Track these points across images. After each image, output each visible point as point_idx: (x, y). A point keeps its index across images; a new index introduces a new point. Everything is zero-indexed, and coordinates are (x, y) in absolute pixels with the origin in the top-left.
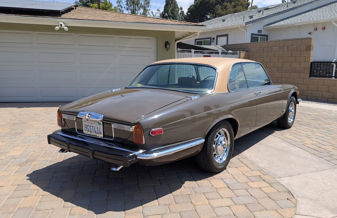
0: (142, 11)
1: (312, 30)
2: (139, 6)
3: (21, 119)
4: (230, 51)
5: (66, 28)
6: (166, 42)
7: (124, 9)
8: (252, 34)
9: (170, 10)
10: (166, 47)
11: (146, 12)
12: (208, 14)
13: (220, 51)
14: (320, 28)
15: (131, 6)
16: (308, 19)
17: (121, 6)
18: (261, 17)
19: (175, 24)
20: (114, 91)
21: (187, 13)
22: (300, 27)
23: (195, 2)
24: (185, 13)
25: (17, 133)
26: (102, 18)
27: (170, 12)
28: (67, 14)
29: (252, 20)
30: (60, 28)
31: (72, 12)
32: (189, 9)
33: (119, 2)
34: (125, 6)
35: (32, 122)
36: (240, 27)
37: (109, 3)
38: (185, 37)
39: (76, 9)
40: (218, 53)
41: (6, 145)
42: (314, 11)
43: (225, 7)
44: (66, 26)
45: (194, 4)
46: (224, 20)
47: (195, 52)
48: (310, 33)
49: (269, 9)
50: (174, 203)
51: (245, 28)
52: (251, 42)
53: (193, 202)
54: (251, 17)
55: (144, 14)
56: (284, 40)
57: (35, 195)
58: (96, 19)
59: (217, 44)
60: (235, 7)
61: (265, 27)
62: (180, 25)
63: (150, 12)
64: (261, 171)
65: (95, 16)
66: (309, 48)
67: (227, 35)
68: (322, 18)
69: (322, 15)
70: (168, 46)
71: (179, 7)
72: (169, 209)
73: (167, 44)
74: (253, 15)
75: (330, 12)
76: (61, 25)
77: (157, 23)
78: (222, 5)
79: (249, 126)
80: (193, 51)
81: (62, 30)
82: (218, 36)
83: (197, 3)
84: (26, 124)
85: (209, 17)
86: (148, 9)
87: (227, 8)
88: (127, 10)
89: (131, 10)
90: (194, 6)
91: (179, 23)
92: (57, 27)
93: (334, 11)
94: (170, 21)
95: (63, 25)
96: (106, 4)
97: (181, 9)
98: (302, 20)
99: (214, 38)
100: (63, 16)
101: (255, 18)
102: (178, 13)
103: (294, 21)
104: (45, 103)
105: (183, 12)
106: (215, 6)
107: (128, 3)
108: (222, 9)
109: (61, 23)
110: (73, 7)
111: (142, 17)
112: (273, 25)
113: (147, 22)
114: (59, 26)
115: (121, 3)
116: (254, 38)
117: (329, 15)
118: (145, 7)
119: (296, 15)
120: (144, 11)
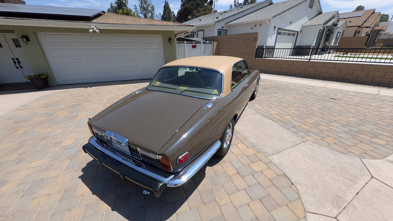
0: (150, 14)
1: (253, 26)
2: (148, 11)
3: (78, 101)
4: (207, 42)
5: (97, 30)
6: (169, 39)
7: (140, 13)
8: (218, 29)
9: (167, 13)
10: (169, 42)
11: (153, 15)
12: (189, 16)
13: (202, 42)
14: (258, 25)
15: (143, 11)
16: (251, 19)
17: (137, 11)
18: (223, 18)
19: (175, 25)
20: (137, 92)
21: (177, 15)
22: (246, 24)
23: (181, 8)
24: (176, 16)
25: (73, 116)
26: (123, 22)
27: (167, 14)
28: (97, 19)
29: (218, 20)
30: (93, 31)
31: (101, 17)
32: (178, 12)
33: (136, 9)
34: (140, 11)
35: (85, 104)
36: (211, 25)
37: (130, 9)
38: (181, 33)
39: (104, 14)
40: (201, 43)
41: (62, 132)
42: (253, 13)
43: (199, 11)
44: (97, 29)
45: (180, 9)
46: (200, 20)
47: (187, 43)
48: (252, 28)
49: (226, 12)
50: (202, 204)
51: (214, 25)
52: (218, 35)
53: (217, 200)
54: (217, 18)
55: (152, 17)
56: (240, 34)
57: (79, 206)
58: (119, 23)
59: (197, 37)
60: (204, 11)
61: (225, 25)
62: (178, 26)
63: (155, 15)
64: (254, 148)
65: (118, 21)
66: (256, 39)
67: (203, 30)
68: (260, 18)
69: (259, 16)
70: (171, 41)
71: (172, 11)
72: (200, 215)
73: (170, 39)
74: (218, 17)
75: (264, 14)
76: (93, 28)
77: (162, 25)
78: (196, 10)
79: (239, 108)
80: (185, 42)
81: (94, 32)
82: (198, 31)
83: (182, 9)
84: (81, 106)
85: (190, 18)
86: (153, 13)
87: (200, 12)
88: (141, 14)
89: (144, 14)
90: (181, 10)
91: (177, 25)
92: (91, 30)
93: (266, 13)
94: (171, 23)
95: (95, 28)
96: (127, 10)
97: (173, 12)
98: (248, 19)
99: (195, 32)
100: (94, 21)
101: (220, 19)
102: (172, 15)
103: (243, 20)
104: (96, 83)
105: (174, 15)
106: (193, 10)
107: (141, 9)
108: (197, 12)
109: (92, 27)
110: (101, 13)
111: (151, 20)
112: (230, 23)
113: (156, 24)
114: (91, 29)
115: (137, 9)
116: (219, 32)
117: (265, 16)
118: (152, 12)
119: (243, 16)
120: (151, 14)
